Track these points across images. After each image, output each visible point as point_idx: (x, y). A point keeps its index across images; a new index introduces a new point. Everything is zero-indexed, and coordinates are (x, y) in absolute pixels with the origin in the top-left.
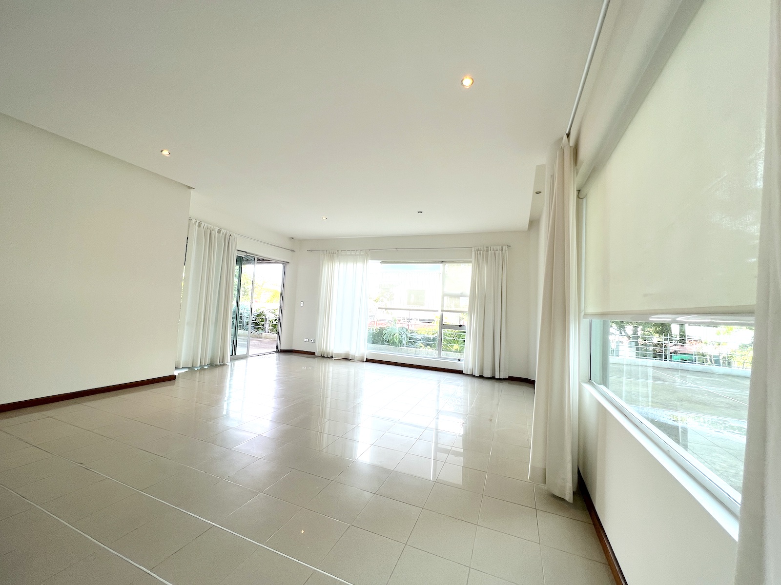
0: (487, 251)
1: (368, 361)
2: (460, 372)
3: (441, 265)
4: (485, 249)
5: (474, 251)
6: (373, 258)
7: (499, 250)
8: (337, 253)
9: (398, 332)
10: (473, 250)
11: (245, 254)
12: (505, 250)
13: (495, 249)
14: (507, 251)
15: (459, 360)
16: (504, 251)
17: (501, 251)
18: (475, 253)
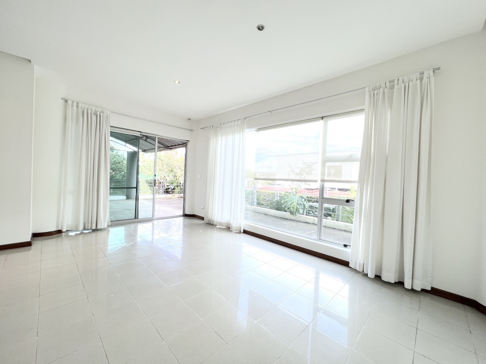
0: (392, 87)
1: (245, 232)
2: (345, 264)
3: (321, 122)
4: (388, 84)
5: (369, 91)
6: (249, 127)
7: (414, 79)
8: (220, 126)
9: (296, 201)
10: (367, 92)
11: (139, 133)
12: (429, 78)
13: (406, 79)
14: (432, 79)
15: (345, 246)
16: (425, 80)
17: (419, 81)
18: (370, 95)
